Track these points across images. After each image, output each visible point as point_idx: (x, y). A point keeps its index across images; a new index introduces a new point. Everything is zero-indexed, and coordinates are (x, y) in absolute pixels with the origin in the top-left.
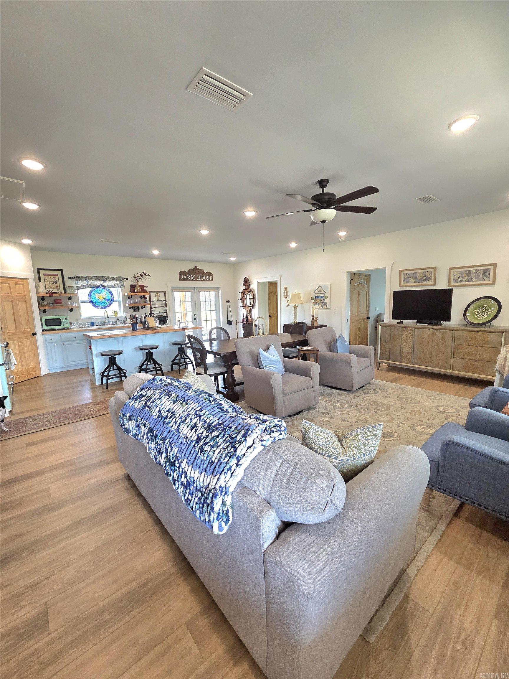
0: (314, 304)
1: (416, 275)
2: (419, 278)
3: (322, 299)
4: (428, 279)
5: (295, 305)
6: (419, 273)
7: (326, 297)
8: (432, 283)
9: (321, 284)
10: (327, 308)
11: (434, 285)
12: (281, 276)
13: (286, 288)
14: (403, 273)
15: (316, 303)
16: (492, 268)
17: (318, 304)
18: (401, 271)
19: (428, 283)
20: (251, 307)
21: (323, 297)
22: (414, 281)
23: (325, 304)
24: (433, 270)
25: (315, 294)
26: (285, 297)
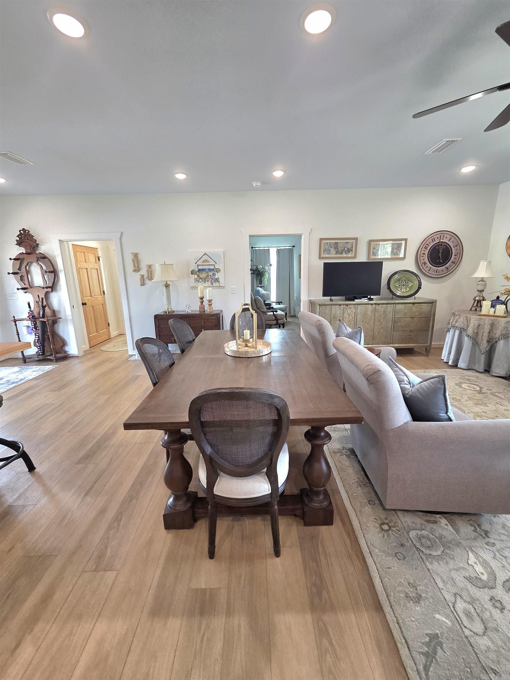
0: (197, 280)
1: (337, 246)
2: (340, 249)
3: (211, 274)
4: (349, 250)
5: (166, 284)
6: (341, 243)
7: (218, 271)
8: (353, 255)
9: (207, 250)
10: (220, 286)
11: (355, 257)
12: (122, 233)
13: (136, 255)
14: (323, 241)
15: (201, 278)
16: (403, 242)
17: (205, 280)
18: (321, 239)
19: (350, 255)
20: (49, 290)
21: (213, 269)
22: (335, 252)
23: (217, 280)
24: (354, 241)
25: (198, 265)
26: (135, 271)
